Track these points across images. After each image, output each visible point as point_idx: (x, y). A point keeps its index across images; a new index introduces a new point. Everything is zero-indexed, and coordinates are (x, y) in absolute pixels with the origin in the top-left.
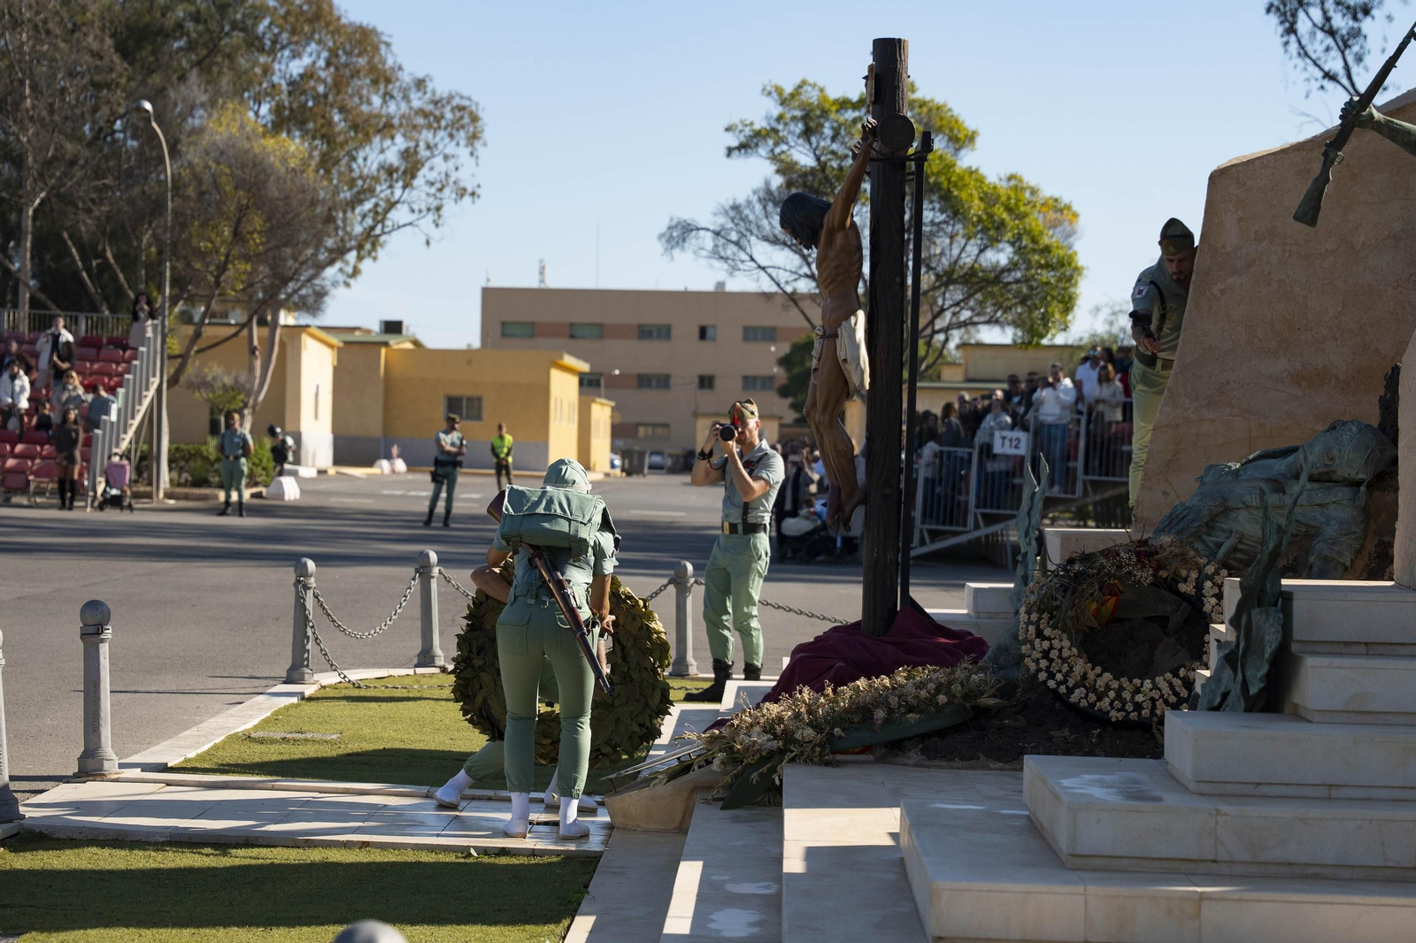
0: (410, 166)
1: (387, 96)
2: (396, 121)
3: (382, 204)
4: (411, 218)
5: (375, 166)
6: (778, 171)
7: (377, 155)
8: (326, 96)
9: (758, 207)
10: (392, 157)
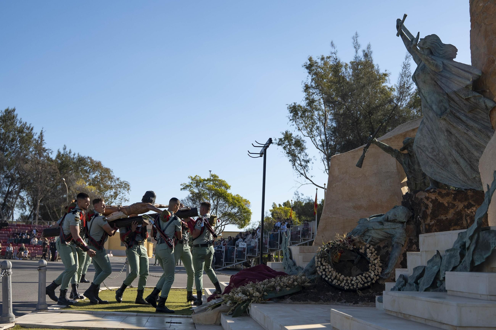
0: (116, 195)
1: (111, 181)
2: (113, 186)
5: (109, 195)
6: (191, 193)
7: (109, 193)
8: (99, 181)
9: (187, 201)
10: (112, 193)
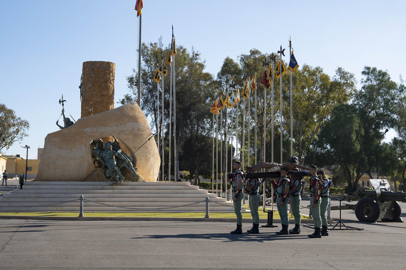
0: (18, 131)
1: (14, 121)
2: (16, 124)
3: (13, 137)
4: (18, 139)
7: (12, 130)
10: (15, 130)
